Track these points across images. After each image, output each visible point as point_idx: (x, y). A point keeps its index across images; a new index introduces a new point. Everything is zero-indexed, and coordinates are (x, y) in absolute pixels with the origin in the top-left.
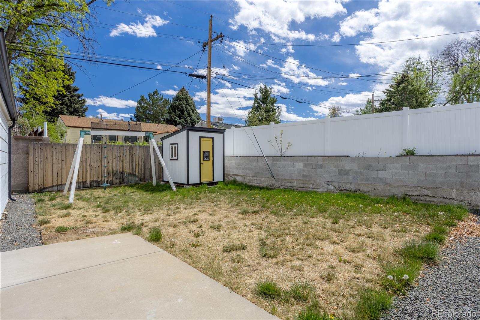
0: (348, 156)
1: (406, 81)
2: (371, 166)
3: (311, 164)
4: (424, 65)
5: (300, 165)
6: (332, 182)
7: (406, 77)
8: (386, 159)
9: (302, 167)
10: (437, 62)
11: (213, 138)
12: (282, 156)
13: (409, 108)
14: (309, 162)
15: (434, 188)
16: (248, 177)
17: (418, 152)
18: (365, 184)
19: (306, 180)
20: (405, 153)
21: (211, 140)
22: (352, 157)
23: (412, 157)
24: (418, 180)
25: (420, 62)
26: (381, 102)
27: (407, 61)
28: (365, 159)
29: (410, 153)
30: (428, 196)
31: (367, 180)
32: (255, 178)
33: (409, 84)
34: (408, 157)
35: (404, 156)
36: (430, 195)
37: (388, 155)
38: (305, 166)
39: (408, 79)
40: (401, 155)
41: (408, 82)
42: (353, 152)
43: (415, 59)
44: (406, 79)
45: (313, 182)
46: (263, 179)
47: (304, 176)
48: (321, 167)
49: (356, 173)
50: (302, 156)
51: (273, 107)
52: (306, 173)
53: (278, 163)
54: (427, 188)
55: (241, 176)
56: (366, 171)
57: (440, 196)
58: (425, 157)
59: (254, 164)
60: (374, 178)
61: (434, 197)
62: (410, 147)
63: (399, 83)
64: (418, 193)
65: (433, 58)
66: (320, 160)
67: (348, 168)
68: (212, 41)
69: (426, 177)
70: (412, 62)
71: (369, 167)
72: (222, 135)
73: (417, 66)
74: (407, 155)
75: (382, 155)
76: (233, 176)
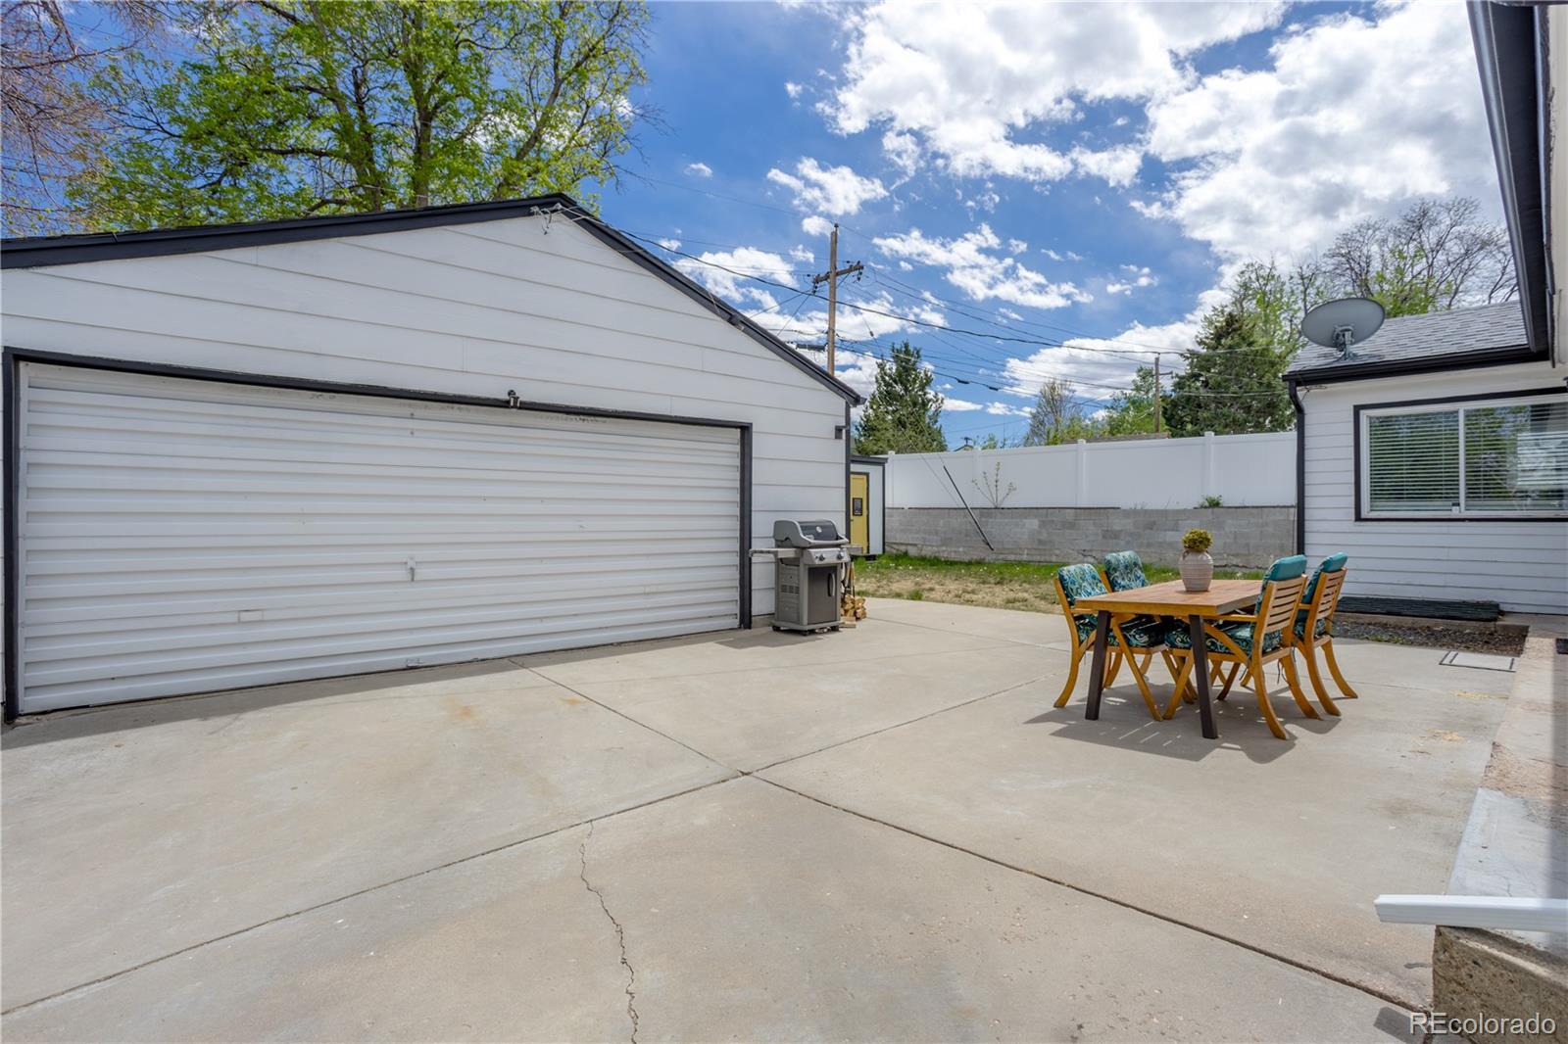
0: (1118, 508)
1: (1235, 330)
2: (1154, 523)
3: (1053, 521)
4: (1284, 284)
5: (1033, 523)
6: (1091, 551)
7: (1237, 321)
8: (1178, 512)
9: (1036, 527)
10: (1315, 279)
11: (867, 475)
12: (996, 508)
13: (1213, 433)
14: (1050, 519)
15: (1245, 555)
16: (930, 548)
17: (1226, 501)
18: (1146, 552)
19: (1045, 550)
20: (1207, 504)
21: (865, 477)
22: (1125, 510)
23: (1216, 510)
24: (1225, 543)
25: (1273, 276)
26: (1177, 380)
27: (1242, 273)
28: (1146, 512)
29: (1214, 504)
30: (1238, 566)
31: (1149, 545)
32: (944, 548)
33: (1243, 339)
34: (1210, 510)
35: (1206, 507)
36: (1241, 565)
37: (1181, 507)
38: (1043, 524)
39: (1241, 327)
40: (1202, 507)
41: (1239, 335)
42: (1126, 503)
43: (1261, 267)
44: (1236, 325)
45: (1058, 552)
46: (961, 549)
47: (1040, 542)
48: (1072, 525)
49: (1131, 534)
50: (1037, 508)
51: (925, 395)
52: (1044, 536)
53: (990, 520)
54: (1236, 555)
55: (915, 545)
56: (1148, 531)
57: (1253, 565)
58: (1234, 510)
59: (942, 522)
60: (1161, 543)
61: (1246, 567)
62: (1214, 495)
63: (1219, 336)
64: (1224, 563)
65: (1305, 268)
66: (1070, 515)
67: (1117, 528)
68: (837, 274)
69: (1235, 538)
70: (1253, 276)
71: (1151, 526)
72: (881, 468)
73: (1266, 285)
74: (1210, 506)
75: (1172, 506)
76: (895, 546)
